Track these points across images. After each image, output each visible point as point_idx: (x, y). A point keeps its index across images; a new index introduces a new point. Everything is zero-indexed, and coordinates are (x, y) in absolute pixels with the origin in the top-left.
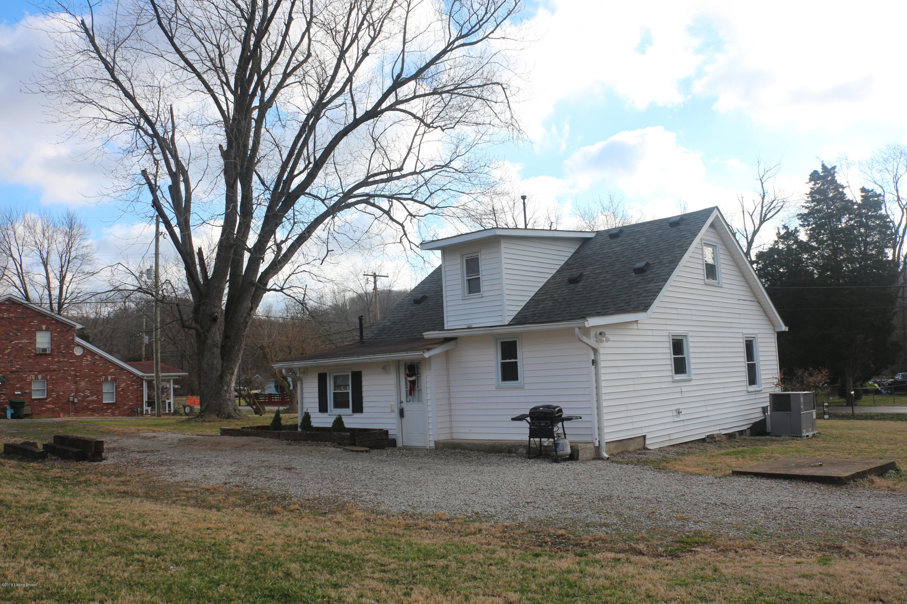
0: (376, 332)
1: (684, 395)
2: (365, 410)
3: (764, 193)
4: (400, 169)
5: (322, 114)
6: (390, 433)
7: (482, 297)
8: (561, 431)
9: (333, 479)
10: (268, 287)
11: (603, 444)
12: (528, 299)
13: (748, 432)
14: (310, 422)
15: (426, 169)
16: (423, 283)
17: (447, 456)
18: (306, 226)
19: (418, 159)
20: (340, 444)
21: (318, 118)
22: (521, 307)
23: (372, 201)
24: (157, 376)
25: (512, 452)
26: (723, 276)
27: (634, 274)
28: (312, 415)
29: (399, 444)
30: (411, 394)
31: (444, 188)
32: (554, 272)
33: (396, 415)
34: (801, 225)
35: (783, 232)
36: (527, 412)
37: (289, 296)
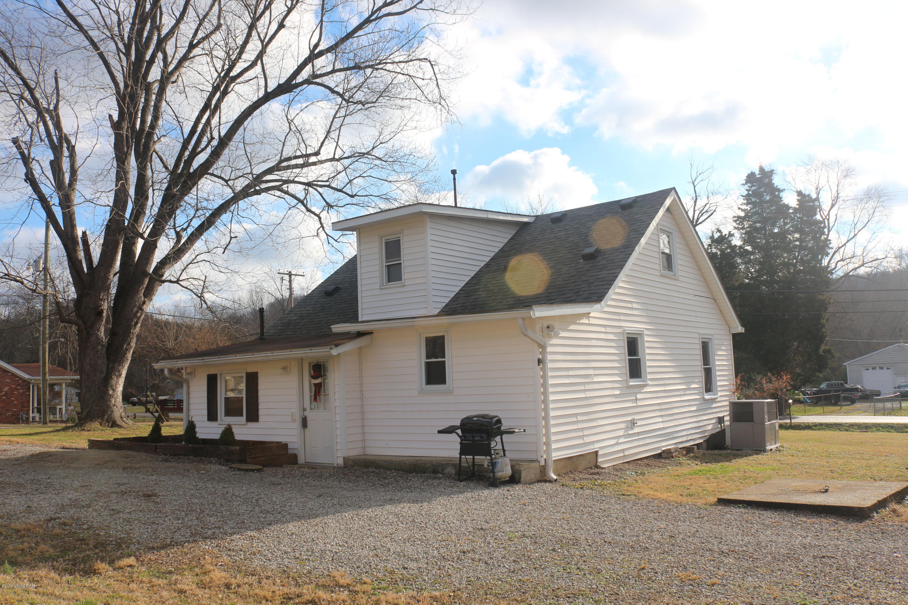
0: (279, 328)
1: (639, 403)
2: (261, 418)
3: (696, 197)
4: (317, 154)
5: (230, 89)
6: (290, 446)
7: (404, 286)
8: (499, 447)
9: (202, 511)
10: (164, 278)
11: (551, 464)
12: (457, 289)
13: (704, 445)
14: (195, 433)
15: (346, 155)
16: (337, 273)
17: (358, 477)
18: (210, 212)
19: (337, 145)
20: (227, 461)
21: (225, 93)
22: (450, 299)
23: (285, 187)
24: (44, 380)
25: (438, 472)
26: (680, 267)
27: (582, 260)
28: (198, 425)
29: (301, 460)
30: (315, 399)
31: (364, 175)
32: (488, 259)
33: (298, 424)
34: (735, 228)
35: (717, 235)
36: (458, 424)
37: (186, 288)
